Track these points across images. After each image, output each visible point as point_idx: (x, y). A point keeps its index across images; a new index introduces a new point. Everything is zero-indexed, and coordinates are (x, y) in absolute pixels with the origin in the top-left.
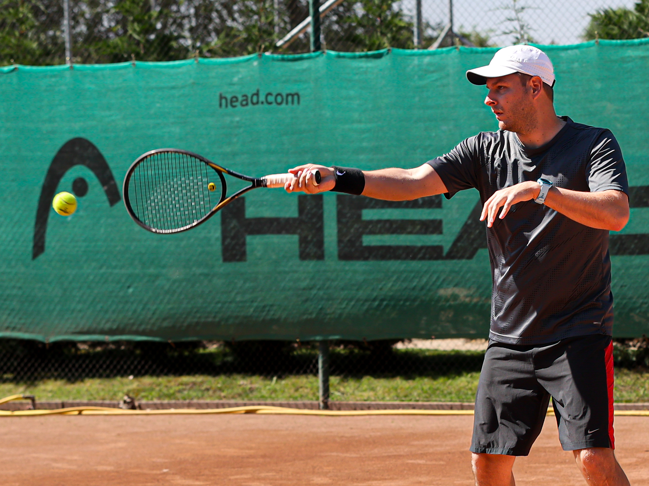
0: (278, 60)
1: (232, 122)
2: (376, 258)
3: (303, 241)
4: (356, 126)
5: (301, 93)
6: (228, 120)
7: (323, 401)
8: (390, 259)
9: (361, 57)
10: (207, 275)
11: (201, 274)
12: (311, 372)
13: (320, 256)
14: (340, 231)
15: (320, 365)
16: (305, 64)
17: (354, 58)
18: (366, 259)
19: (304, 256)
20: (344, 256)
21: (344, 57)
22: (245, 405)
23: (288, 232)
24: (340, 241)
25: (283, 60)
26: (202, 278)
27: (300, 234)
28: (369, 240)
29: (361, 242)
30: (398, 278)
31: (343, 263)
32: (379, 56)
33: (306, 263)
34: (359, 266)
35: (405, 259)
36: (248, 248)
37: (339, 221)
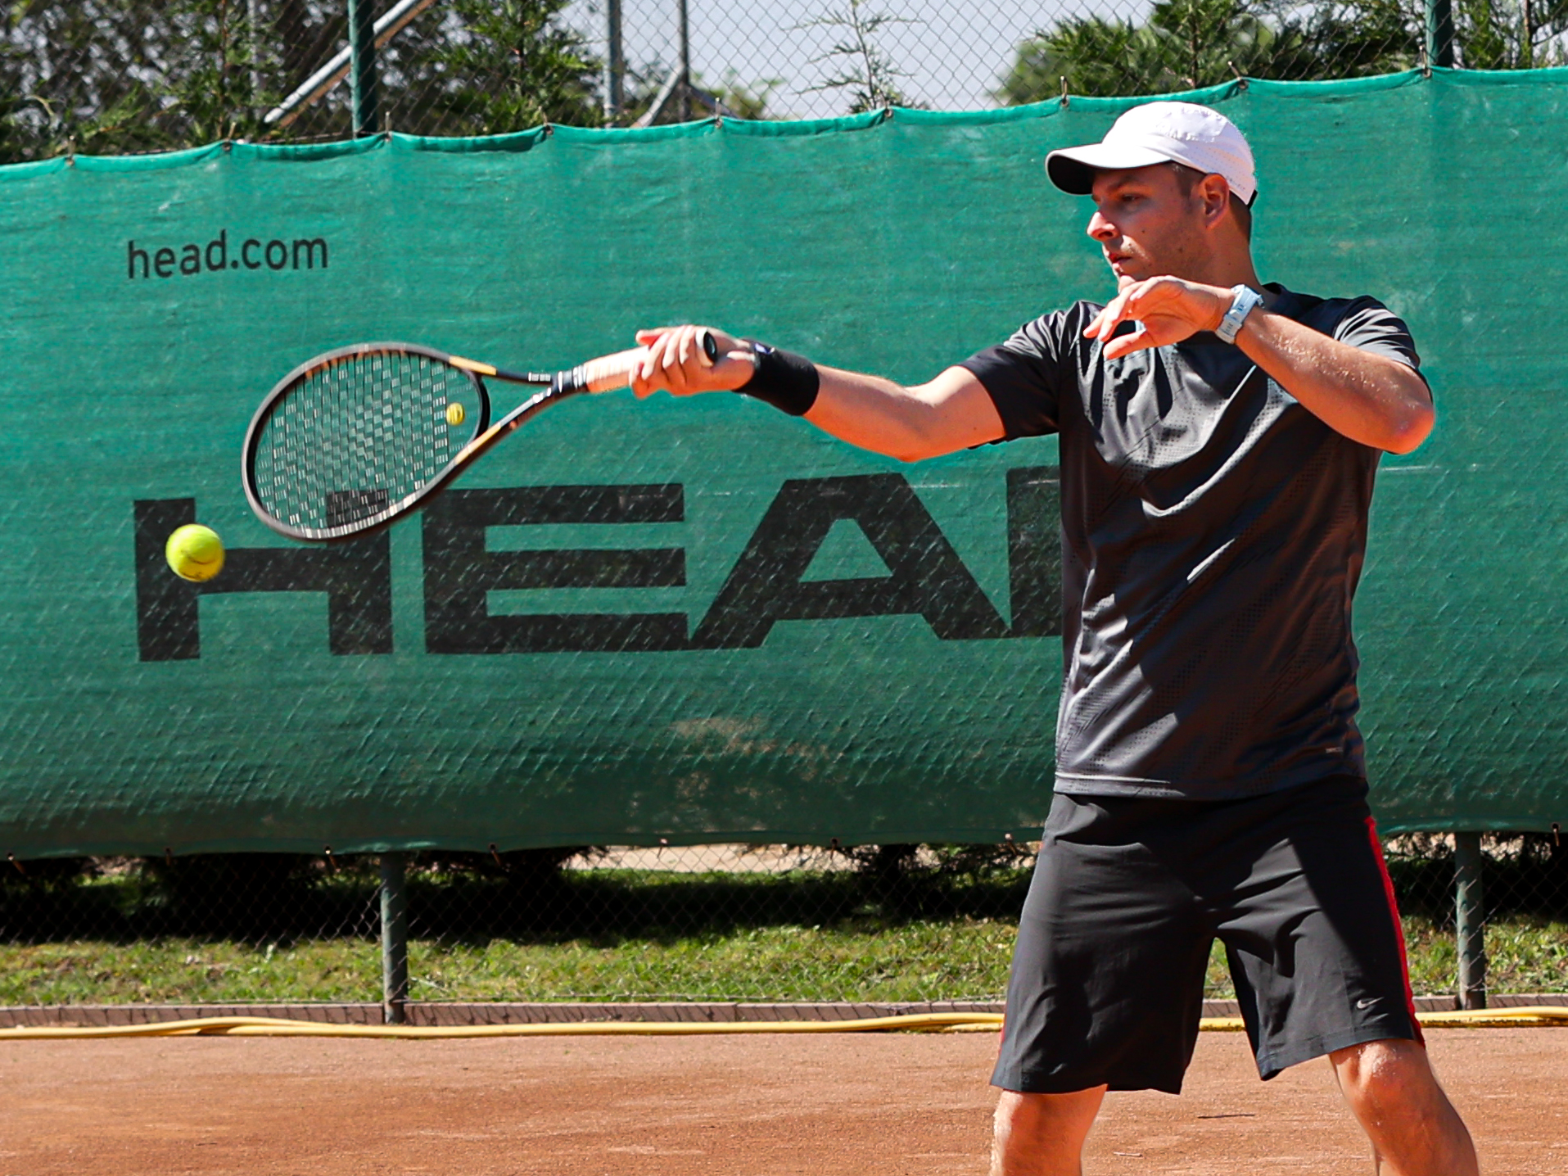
0: (272, 158)
1: (160, 313)
2: (520, 646)
3: (339, 607)
4: (466, 319)
5: (328, 240)
6: (150, 307)
7: (391, 1002)
8: (555, 648)
9: (477, 148)
10: (102, 694)
11: (86, 692)
12: (363, 930)
13: (383, 646)
14: (430, 581)
15: (384, 914)
16: (338, 168)
17: (461, 149)
18: (496, 649)
19: (339, 645)
20: (441, 643)
21: (435, 148)
22: (199, 1014)
23: (302, 585)
24: (430, 606)
25: (284, 157)
26: (89, 700)
27: (331, 590)
28: (502, 602)
29: (484, 606)
30: (575, 696)
31: (439, 659)
32: (524, 145)
33: (345, 660)
34: (478, 666)
35: (592, 648)
36: (203, 625)
37: (428, 558)
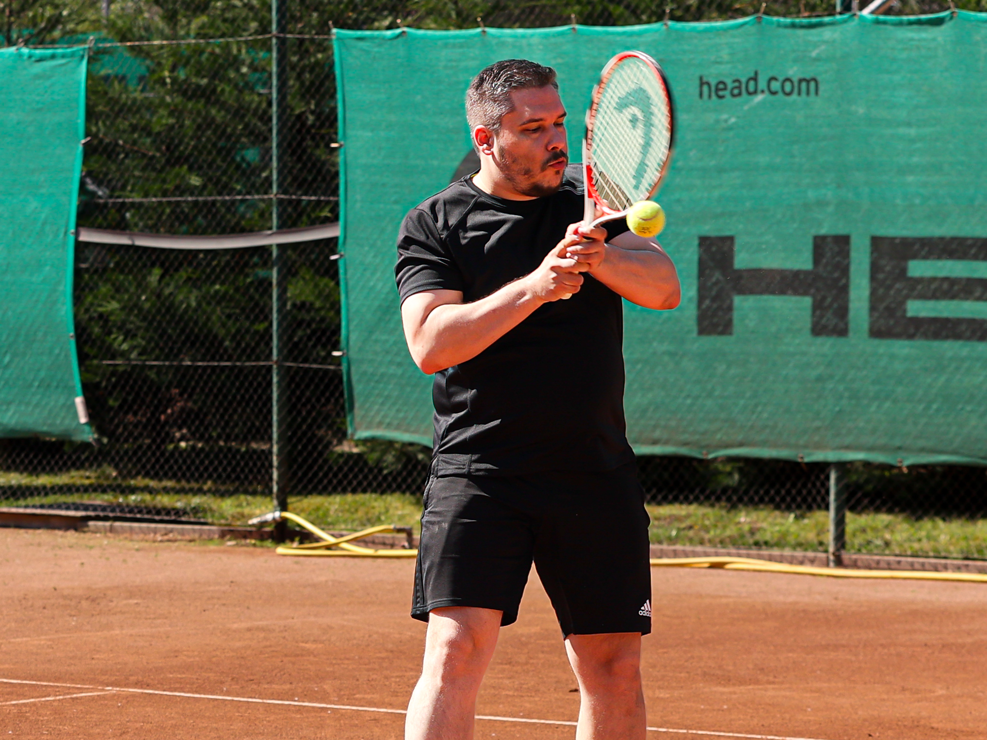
0: (786, 26)
1: (717, 121)
2: (926, 336)
3: (817, 307)
4: (902, 131)
5: (819, 79)
6: (711, 118)
7: (834, 554)
8: (947, 338)
9: (910, 23)
10: (672, 354)
11: (664, 353)
13: (842, 332)
14: (873, 293)
15: (832, 497)
16: (827, 34)
17: (900, 24)
18: (911, 337)
19: (818, 330)
20: (876, 333)
21: (885, 23)
23: (796, 292)
24: (873, 308)
25: (793, 26)
26: (666, 358)
27: (814, 297)
28: (916, 308)
29: (905, 311)
30: (958, 369)
31: (876, 342)
32: (939, 22)
33: (820, 340)
34: (902, 348)
35: (969, 339)
36: (736, 315)
37: (873, 278)
